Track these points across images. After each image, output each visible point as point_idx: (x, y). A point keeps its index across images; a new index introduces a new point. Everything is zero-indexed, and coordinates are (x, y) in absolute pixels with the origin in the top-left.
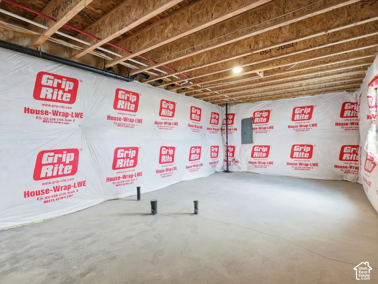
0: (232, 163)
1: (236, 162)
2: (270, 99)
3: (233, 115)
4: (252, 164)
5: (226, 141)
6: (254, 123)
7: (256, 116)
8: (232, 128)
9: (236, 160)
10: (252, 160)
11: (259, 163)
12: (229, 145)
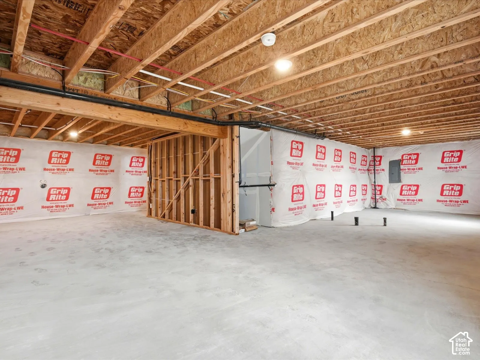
0: (379, 200)
1: (384, 199)
2: (420, 144)
3: (381, 157)
4: (400, 201)
5: (374, 181)
6: (402, 164)
7: (404, 158)
8: (379, 169)
9: (383, 198)
10: (401, 197)
11: (408, 200)
12: (376, 184)
